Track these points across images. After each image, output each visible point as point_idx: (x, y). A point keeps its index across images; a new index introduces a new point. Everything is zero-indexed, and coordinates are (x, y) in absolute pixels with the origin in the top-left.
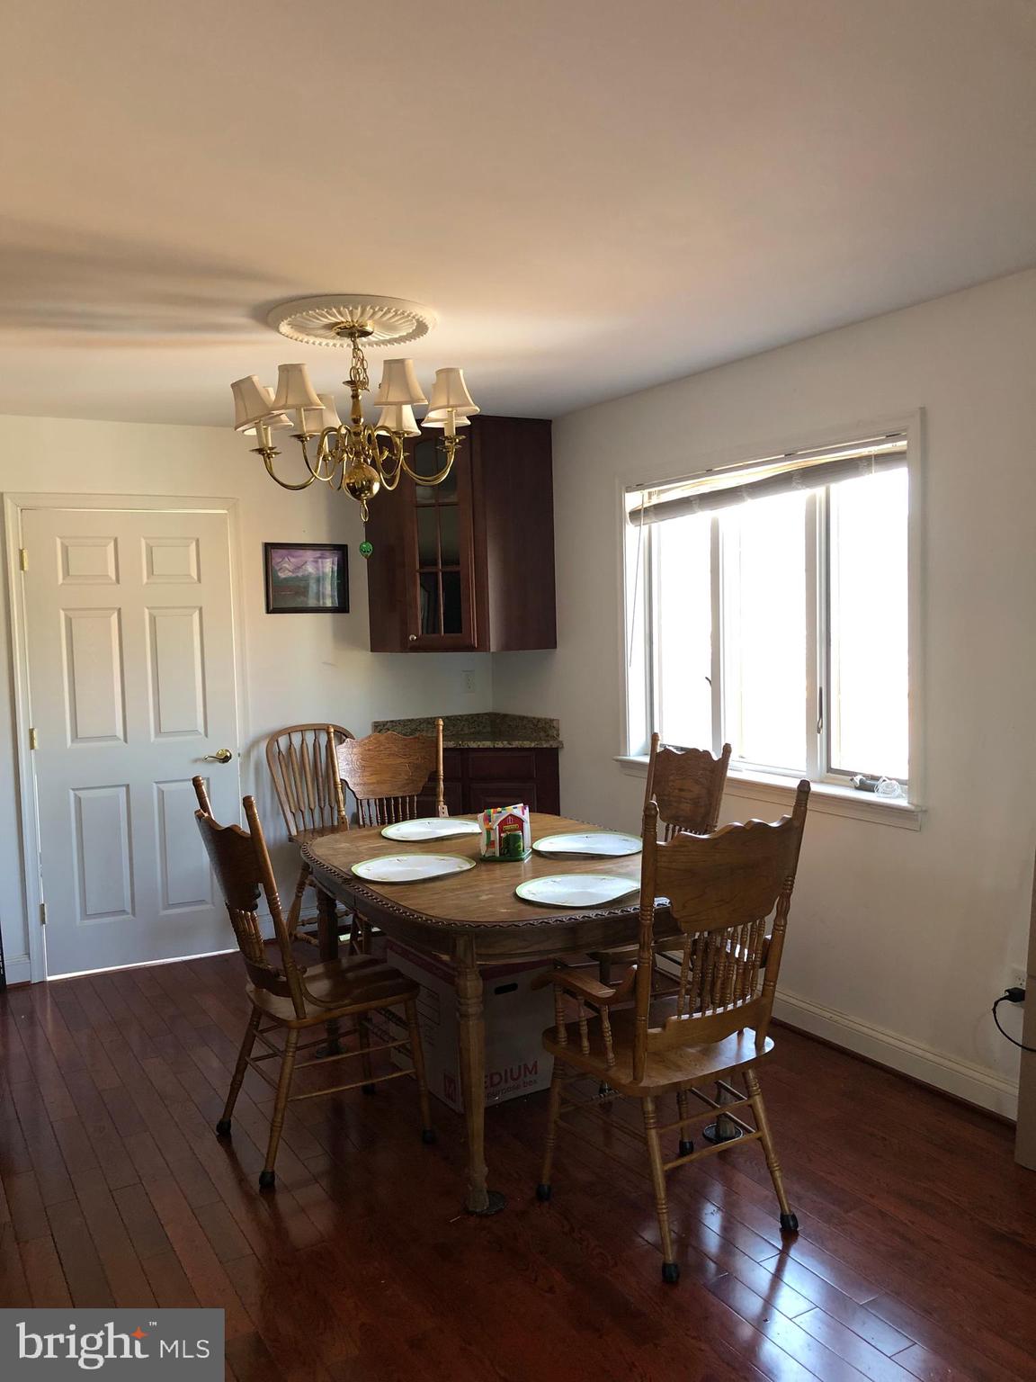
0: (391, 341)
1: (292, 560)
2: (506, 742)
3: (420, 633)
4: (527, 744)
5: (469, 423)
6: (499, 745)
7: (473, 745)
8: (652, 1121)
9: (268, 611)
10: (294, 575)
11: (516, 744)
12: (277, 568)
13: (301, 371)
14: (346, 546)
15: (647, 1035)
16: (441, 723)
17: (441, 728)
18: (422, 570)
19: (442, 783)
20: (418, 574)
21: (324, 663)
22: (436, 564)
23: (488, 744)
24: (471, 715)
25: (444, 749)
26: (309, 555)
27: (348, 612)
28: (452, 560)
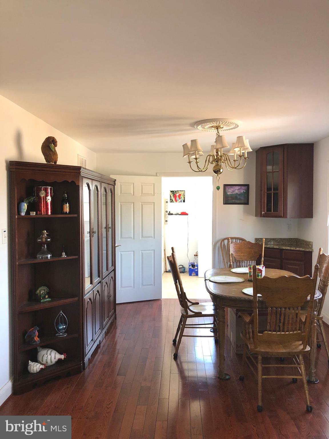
0: (229, 129)
1: (232, 189)
2: (294, 248)
3: (266, 212)
4: (301, 249)
5: (252, 151)
6: (292, 249)
7: (284, 248)
8: (260, 362)
9: (224, 204)
10: (232, 194)
11: (298, 249)
12: (227, 191)
13: (196, 141)
14: (249, 185)
15: (257, 335)
16: (264, 240)
17: (264, 241)
18: (268, 192)
19: (263, 258)
20: (266, 193)
21: (240, 219)
22: (271, 190)
23: (289, 248)
24: (289, 238)
25: (265, 248)
26: (237, 188)
27: (248, 204)
28: (276, 189)
